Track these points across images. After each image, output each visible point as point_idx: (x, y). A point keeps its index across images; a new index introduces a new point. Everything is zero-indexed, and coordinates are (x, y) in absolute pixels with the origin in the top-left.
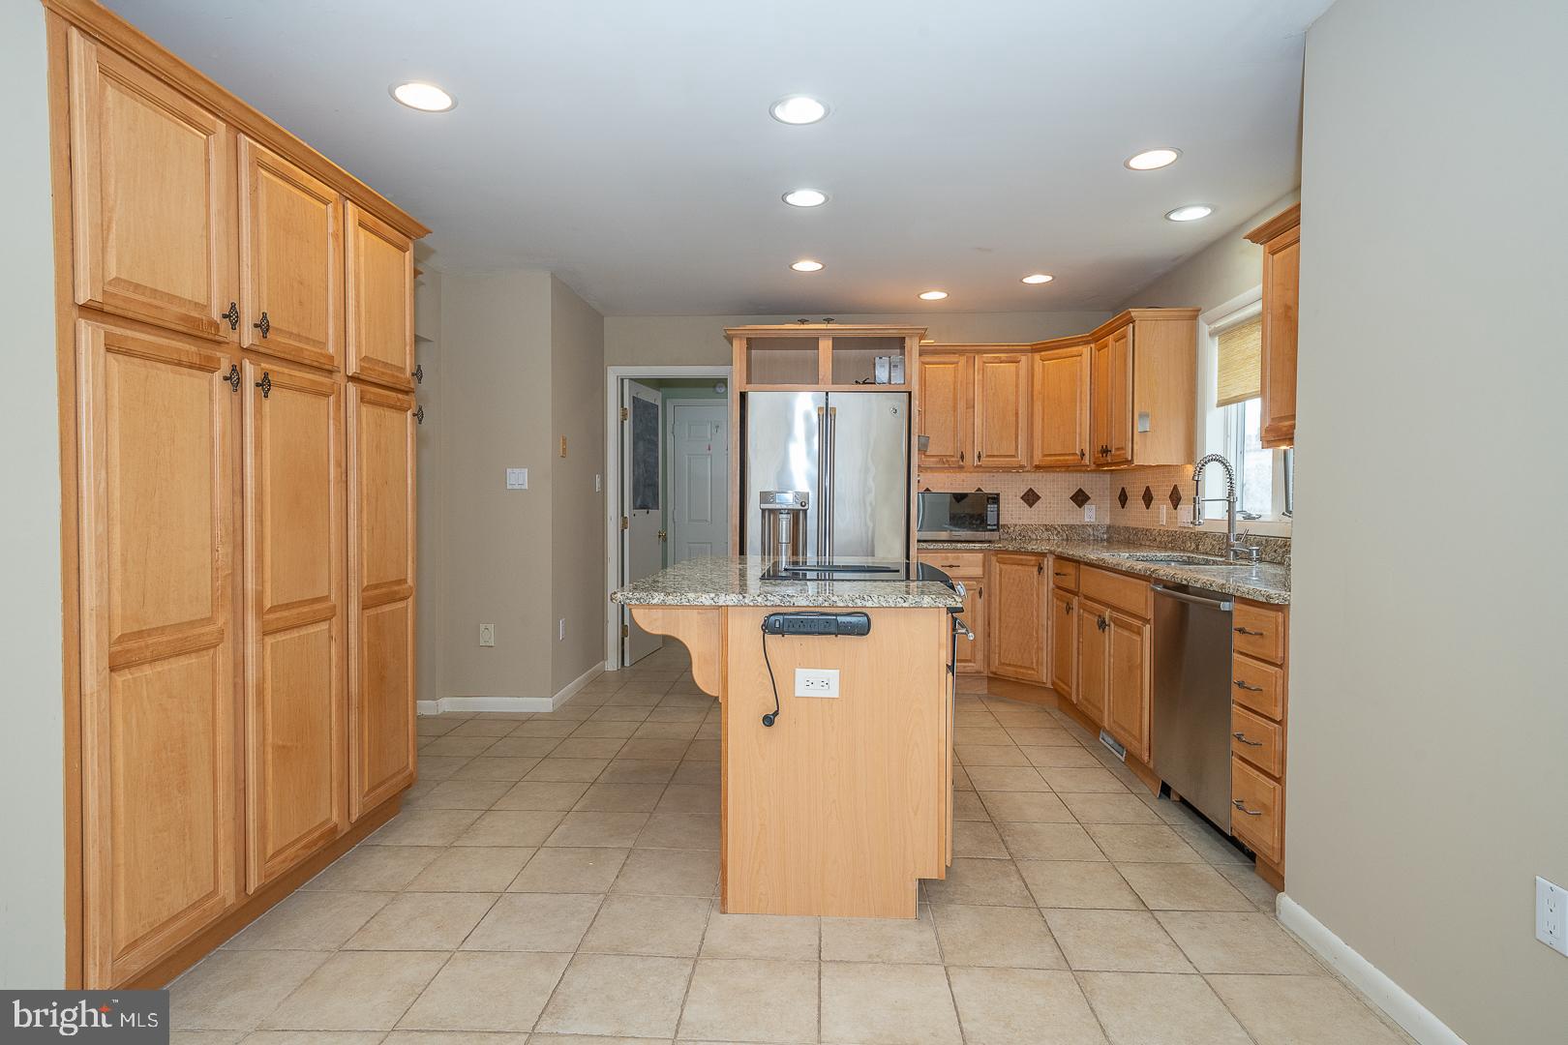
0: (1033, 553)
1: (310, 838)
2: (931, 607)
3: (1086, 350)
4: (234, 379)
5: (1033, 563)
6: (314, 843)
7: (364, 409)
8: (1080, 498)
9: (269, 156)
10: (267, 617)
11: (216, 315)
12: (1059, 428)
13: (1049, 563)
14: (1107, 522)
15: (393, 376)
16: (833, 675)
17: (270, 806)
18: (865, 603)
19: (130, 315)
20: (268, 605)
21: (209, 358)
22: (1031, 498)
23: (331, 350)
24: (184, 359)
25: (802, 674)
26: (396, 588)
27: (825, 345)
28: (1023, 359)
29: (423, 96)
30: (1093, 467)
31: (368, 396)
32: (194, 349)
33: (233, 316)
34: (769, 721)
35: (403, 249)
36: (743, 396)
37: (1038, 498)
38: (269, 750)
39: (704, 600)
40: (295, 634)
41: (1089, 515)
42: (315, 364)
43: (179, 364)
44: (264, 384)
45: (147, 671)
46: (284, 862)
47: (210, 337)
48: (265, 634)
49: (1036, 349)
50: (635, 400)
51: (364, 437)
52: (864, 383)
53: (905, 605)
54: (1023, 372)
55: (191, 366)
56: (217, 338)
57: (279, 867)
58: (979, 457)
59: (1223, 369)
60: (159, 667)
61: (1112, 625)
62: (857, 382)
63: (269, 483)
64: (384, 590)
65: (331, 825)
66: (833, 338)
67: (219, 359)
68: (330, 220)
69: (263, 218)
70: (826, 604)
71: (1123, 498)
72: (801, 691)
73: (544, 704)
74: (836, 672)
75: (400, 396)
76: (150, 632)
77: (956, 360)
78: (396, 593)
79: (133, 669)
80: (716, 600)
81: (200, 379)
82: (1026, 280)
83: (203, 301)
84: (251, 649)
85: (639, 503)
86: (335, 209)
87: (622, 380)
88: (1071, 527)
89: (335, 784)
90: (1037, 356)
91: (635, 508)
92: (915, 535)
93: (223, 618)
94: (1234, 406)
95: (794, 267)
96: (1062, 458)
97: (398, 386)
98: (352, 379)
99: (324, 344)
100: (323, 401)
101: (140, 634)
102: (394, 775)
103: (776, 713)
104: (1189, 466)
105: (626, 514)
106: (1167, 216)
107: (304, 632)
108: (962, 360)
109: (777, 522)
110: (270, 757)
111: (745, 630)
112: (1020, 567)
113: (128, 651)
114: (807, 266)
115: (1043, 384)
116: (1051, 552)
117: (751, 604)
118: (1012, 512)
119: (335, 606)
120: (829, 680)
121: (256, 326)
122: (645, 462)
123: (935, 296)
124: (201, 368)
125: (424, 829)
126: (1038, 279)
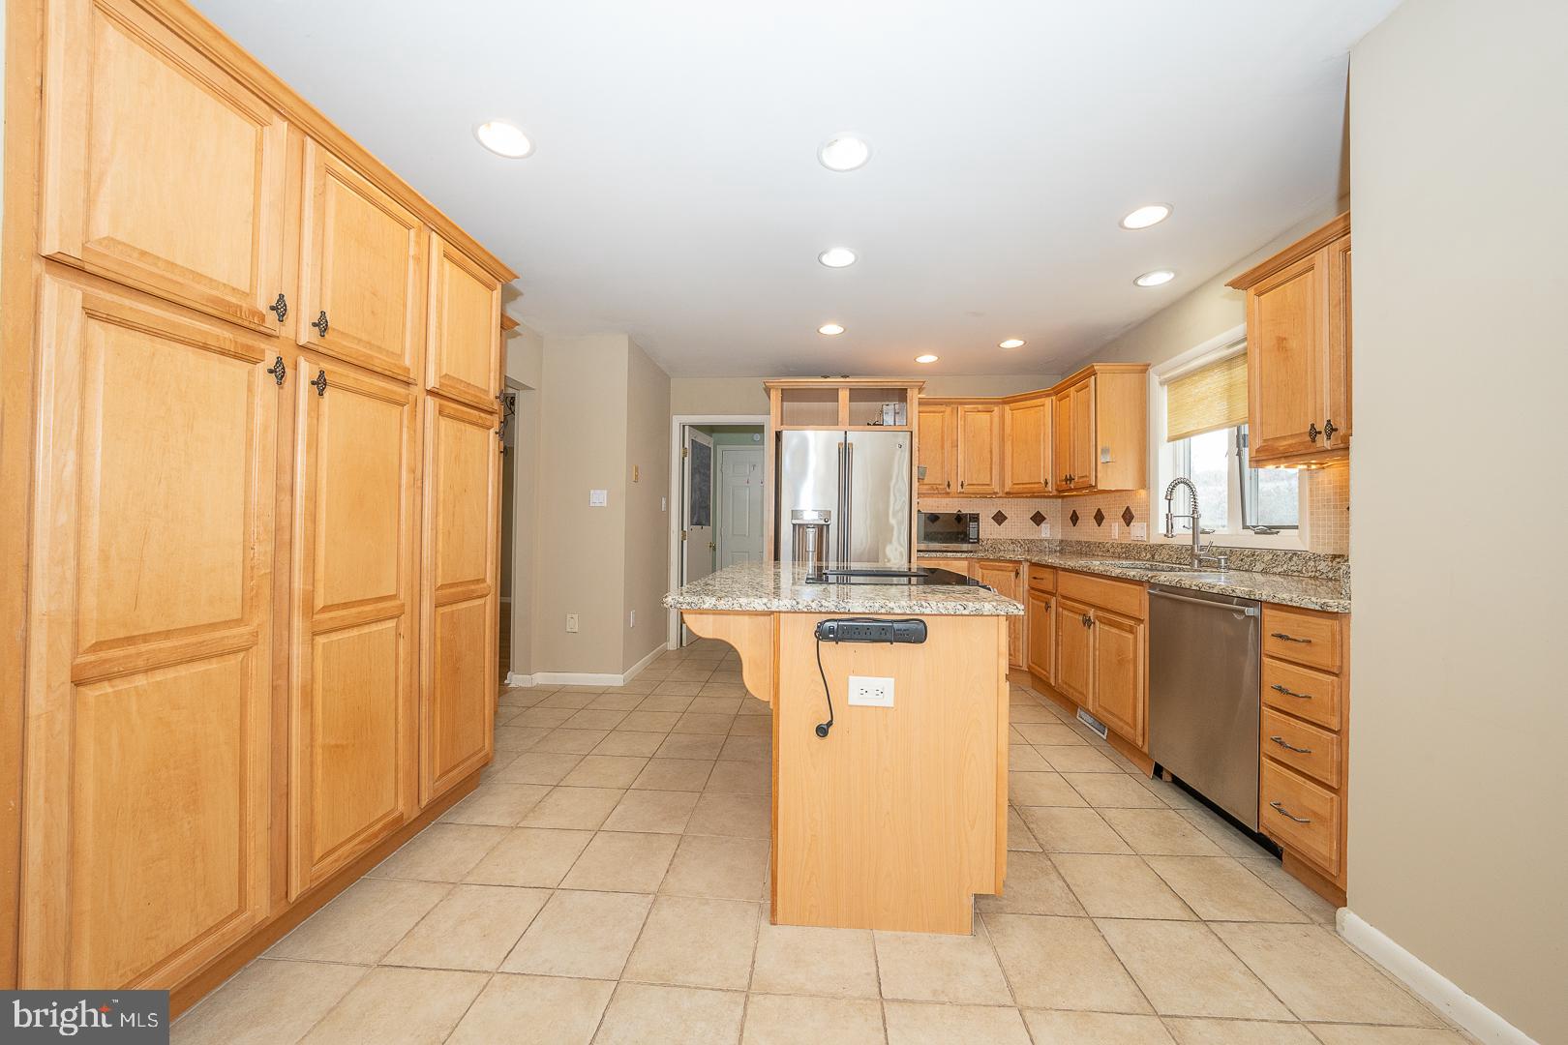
0: (1010, 561)
1: (371, 831)
2: (992, 615)
3: (1048, 401)
4: (278, 372)
5: (1010, 569)
6: (375, 835)
7: (444, 422)
8: (1038, 519)
9: (341, 167)
10: (316, 617)
11: (262, 304)
12: (1026, 462)
13: (1025, 569)
14: (1059, 537)
15: (476, 396)
16: (888, 684)
17: (319, 806)
18: (923, 610)
19: (129, 282)
20: (319, 603)
21: (249, 348)
22: (1000, 518)
23: (407, 362)
24: (211, 342)
25: (856, 683)
26: (473, 587)
27: (844, 395)
28: (996, 409)
29: (504, 139)
30: (1055, 493)
31: (447, 411)
32: (231, 336)
33: (280, 308)
34: (822, 731)
35: (491, 288)
36: (778, 436)
37: (1006, 518)
38: (319, 751)
39: (756, 605)
40: (355, 632)
41: (1045, 532)
42: (387, 373)
43: (205, 347)
44: (320, 384)
45: (140, 681)
46: (336, 861)
47: (253, 326)
48: (314, 634)
49: (1005, 402)
50: (693, 442)
51: (442, 448)
52: (874, 424)
53: (966, 612)
54: (996, 420)
55: (223, 353)
56: (262, 329)
57: (328, 867)
58: (962, 485)
59: (1171, 411)
60: (159, 676)
61: (1097, 623)
62: (868, 424)
63: (324, 481)
64: (460, 589)
65: (396, 814)
66: (850, 389)
67: (263, 352)
68: (412, 244)
69: (331, 222)
70: (883, 611)
71: (1075, 519)
72: (854, 698)
73: (616, 680)
74: (892, 681)
75: (482, 415)
76: (146, 638)
77: (943, 409)
78: (473, 591)
79: (117, 682)
80: (769, 605)
81: (240, 369)
82: (1003, 345)
83: (245, 287)
84: (297, 650)
85: (695, 520)
86: (418, 235)
87: (684, 426)
88: (1031, 541)
89: (401, 775)
90: (1007, 407)
91: (692, 524)
92: (915, 547)
93: (261, 617)
94: (1182, 441)
95: (821, 330)
96: (1028, 486)
97: (481, 406)
98: (430, 392)
99: (401, 356)
100: (396, 410)
101: (130, 640)
102: (468, 758)
103: (830, 724)
104: (1141, 491)
105: (685, 529)
106: (1135, 282)
107: (366, 630)
108: (948, 410)
109: (805, 534)
110: (319, 758)
111: (798, 637)
112: (997, 572)
113: (105, 661)
114: (831, 329)
115: (1012, 429)
116: (1027, 560)
117: (806, 610)
118: (987, 529)
119: (403, 605)
120: (883, 689)
121: (314, 325)
122: (700, 489)
123: (927, 359)
124: (236, 356)
125: (492, 808)
126: (1012, 344)
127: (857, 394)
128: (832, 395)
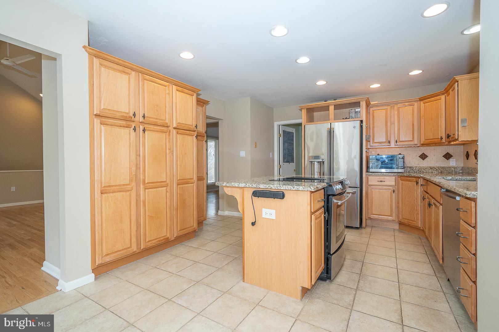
0: (414, 177)
1: (160, 239)
3: (443, 97)
4: (135, 129)
5: (415, 181)
6: (161, 240)
7: (178, 136)
8: (448, 156)
9: (147, 77)
10: (146, 185)
11: (131, 115)
12: (431, 129)
13: (421, 181)
14: (462, 165)
15: (188, 127)
16: (273, 212)
17: (147, 229)
19: (107, 116)
20: (146, 182)
21: (129, 125)
22: (423, 156)
23: (167, 121)
24: (122, 125)
25: (264, 211)
26: (189, 180)
27: (332, 108)
28: (416, 104)
29: (187, 55)
31: (179, 132)
32: (125, 123)
33: (134, 115)
34: (253, 224)
35: (192, 95)
36: (305, 128)
37: (427, 156)
38: (147, 216)
40: (155, 189)
41: (452, 163)
42: (162, 125)
43: (121, 126)
44: (144, 131)
45: (111, 194)
46: (151, 243)
47: (129, 120)
48: (145, 189)
49: (421, 99)
50: (283, 131)
51: (178, 142)
52: (346, 118)
54: (416, 109)
55: (124, 127)
56: (132, 120)
57: (150, 245)
58: (396, 142)
60: (114, 194)
61: (433, 206)
62: (343, 119)
63: (147, 153)
64: (185, 181)
65: (167, 237)
67: (132, 125)
68: (167, 90)
69: (146, 91)
72: (264, 216)
74: (274, 211)
75: (191, 132)
76: (112, 186)
77: (386, 108)
78: (189, 181)
79: (107, 194)
80: (239, 185)
81: (127, 130)
82: (410, 74)
83: (128, 112)
84: (142, 193)
85: (285, 161)
86: (169, 87)
87: (279, 125)
88: (443, 168)
89: (168, 227)
90: (422, 102)
92: (365, 170)
93: (134, 184)
95: (317, 84)
96: (433, 140)
97: (190, 130)
98: (174, 128)
99: (165, 120)
100: (164, 135)
101: (109, 186)
102: (189, 228)
103: (255, 222)
105: (281, 164)
106: (462, 33)
107: (158, 189)
108: (389, 108)
110: (147, 218)
111: (248, 194)
112: (409, 182)
113: (105, 190)
114: (321, 83)
116: (422, 177)
117: (248, 187)
119: (168, 184)
120: (272, 213)
121: (143, 117)
123: (376, 86)
124: (127, 127)
125: (194, 243)
126: (416, 72)
127: (337, 107)
128: (327, 108)
